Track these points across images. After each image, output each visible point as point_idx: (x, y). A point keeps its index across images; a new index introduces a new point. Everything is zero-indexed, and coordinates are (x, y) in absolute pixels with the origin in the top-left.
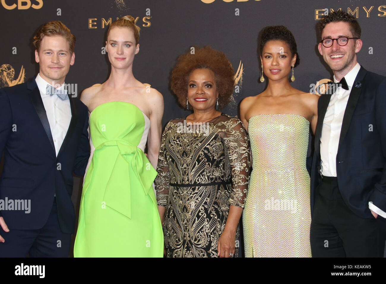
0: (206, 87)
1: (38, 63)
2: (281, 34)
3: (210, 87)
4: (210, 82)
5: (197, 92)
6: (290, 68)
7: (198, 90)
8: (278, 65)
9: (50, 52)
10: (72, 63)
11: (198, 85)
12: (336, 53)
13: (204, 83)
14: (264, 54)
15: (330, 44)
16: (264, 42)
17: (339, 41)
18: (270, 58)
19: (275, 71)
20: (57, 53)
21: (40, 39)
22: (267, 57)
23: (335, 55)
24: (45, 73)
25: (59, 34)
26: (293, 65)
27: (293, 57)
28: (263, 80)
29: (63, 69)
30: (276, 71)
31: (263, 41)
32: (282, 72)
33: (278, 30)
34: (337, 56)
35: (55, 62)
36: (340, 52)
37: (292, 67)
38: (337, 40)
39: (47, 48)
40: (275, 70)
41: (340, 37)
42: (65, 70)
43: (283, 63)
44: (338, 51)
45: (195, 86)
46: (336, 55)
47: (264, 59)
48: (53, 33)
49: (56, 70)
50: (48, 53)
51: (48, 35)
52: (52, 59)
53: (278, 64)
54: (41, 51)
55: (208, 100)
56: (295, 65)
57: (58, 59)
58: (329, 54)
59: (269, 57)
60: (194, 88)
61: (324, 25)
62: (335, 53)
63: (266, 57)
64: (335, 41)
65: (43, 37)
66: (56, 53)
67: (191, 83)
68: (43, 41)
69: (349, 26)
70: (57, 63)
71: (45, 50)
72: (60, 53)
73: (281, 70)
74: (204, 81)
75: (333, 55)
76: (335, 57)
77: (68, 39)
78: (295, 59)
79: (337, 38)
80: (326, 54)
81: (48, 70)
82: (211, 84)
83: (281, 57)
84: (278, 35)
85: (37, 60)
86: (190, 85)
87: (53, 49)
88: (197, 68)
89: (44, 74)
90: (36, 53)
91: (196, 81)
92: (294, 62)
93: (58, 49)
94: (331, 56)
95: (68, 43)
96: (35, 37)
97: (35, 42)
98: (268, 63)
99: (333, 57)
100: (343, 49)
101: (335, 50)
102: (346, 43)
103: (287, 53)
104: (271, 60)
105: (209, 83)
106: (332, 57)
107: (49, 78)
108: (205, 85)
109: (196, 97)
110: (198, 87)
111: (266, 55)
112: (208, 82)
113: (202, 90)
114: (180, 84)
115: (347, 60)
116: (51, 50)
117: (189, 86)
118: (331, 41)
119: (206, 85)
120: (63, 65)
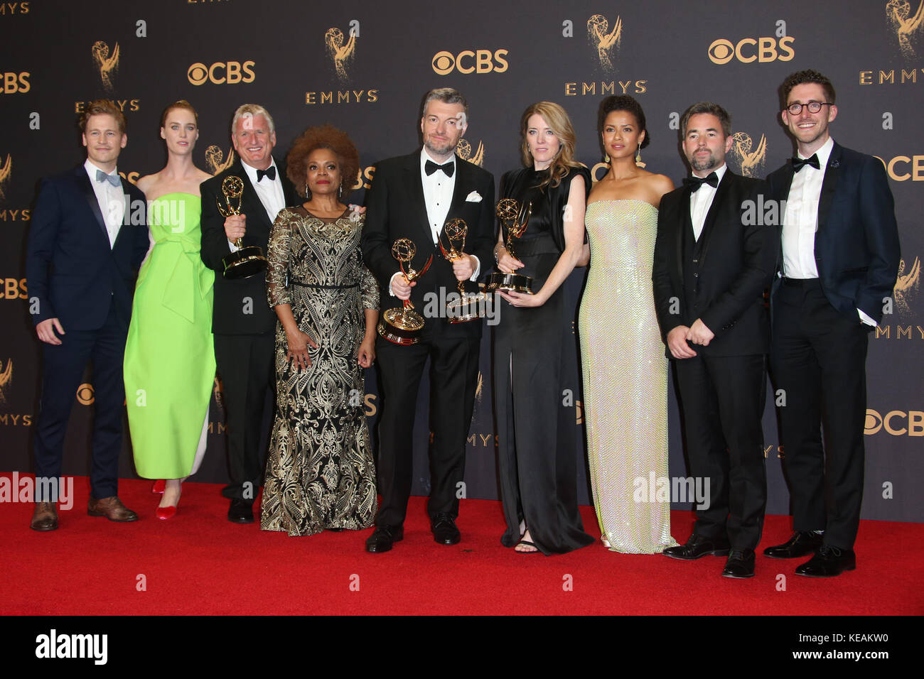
0: (329, 168)
1: (86, 147)
2: (627, 104)
5: (319, 173)
6: (635, 145)
9: (97, 132)
10: (124, 145)
15: (797, 110)
17: (809, 107)
20: (105, 133)
21: (86, 120)
22: (609, 130)
24: (93, 156)
25: (106, 112)
26: (640, 143)
27: (640, 132)
29: (112, 151)
31: (605, 113)
32: (626, 148)
34: (808, 125)
35: (102, 142)
36: (811, 120)
38: (807, 105)
39: (93, 128)
40: (618, 146)
42: (114, 153)
43: (628, 138)
46: (806, 124)
47: (606, 132)
48: (100, 111)
49: (104, 151)
50: (94, 133)
51: (94, 114)
52: (100, 139)
53: (621, 139)
54: (87, 133)
55: (331, 183)
56: (642, 144)
57: (106, 139)
58: (797, 123)
59: (611, 130)
62: (805, 122)
63: (607, 130)
64: (805, 107)
65: (89, 117)
66: (103, 133)
67: (311, 164)
68: (89, 122)
70: (104, 144)
71: (91, 131)
72: (108, 133)
73: (625, 146)
75: (803, 124)
76: (805, 126)
77: (117, 118)
78: (642, 135)
79: (807, 103)
80: (793, 123)
81: (95, 151)
82: (335, 165)
83: (625, 130)
85: (85, 144)
86: (311, 168)
87: (100, 129)
89: (91, 157)
90: (84, 136)
91: (317, 161)
92: (641, 140)
93: (106, 129)
94: (800, 125)
95: (117, 122)
96: (81, 118)
97: (81, 123)
98: (610, 138)
99: (802, 126)
100: (815, 117)
102: (819, 109)
103: (633, 126)
104: (613, 133)
105: (332, 163)
107: (97, 160)
109: (319, 180)
111: (607, 127)
115: (820, 131)
116: (97, 130)
117: (308, 169)
118: (799, 107)
119: (328, 166)
120: (112, 146)
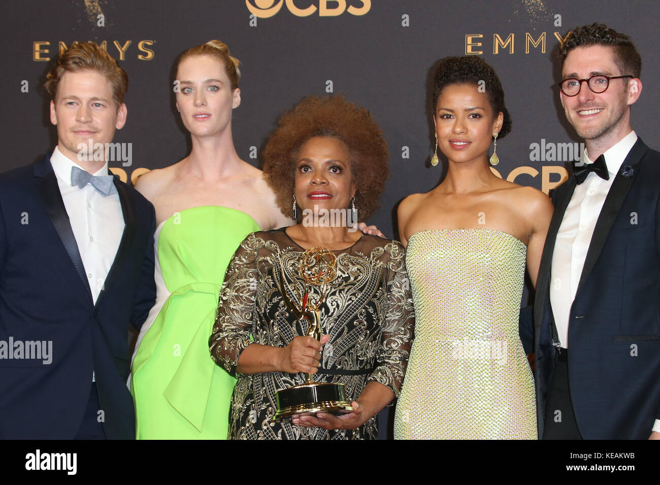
0: (331, 171)
2: (472, 72)
3: (338, 171)
4: (339, 161)
5: (313, 181)
6: (489, 139)
7: (314, 177)
8: (465, 132)
9: (74, 102)
10: (120, 125)
11: (315, 168)
12: (588, 107)
13: (328, 163)
14: (440, 110)
15: (575, 89)
16: (439, 87)
17: (592, 82)
18: (449, 119)
19: (458, 144)
20: (88, 104)
21: (57, 79)
22: (445, 117)
23: (585, 110)
24: (66, 142)
25: (92, 66)
26: (496, 134)
27: (495, 117)
28: (435, 161)
30: (462, 143)
31: (437, 87)
32: (474, 146)
33: (466, 63)
34: (590, 112)
35: (83, 119)
36: (594, 104)
37: (493, 138)
38: (588, 81)
39: (69, 94)
40: (460, 142)
41: (594, 75)
42: (103, 137)
43: (475, 129)
44: (590, 101)
45: (309, 170)
46: (588, 110)
47: (440, 120)
48: (81, 65)
49: (86, 135)
50: (71, 104)
51: (70, 70)
53: (465, 130)
54: (59, 102)
55: (333, 199)
56: (499, 134)
57: (89, 114)
58: (574, 109)
59: (449, 117)
60: (307, 173)
61: (565, 52)
62: (585, 107)
63: (442, 117)
64: (585, 83)
65: (63, 73)
67: (303, 162)
68: (62, 82)
69: (612, 54)
70: (87, 123)
71: (65, 98)
73: (471, 143)
74: (327, 160)
75: (583, 110)
76: (586, 113)
77: (111, 77)
78: (500, 121)
79: (588, 78)
80: (570, 109)
81: (70, 135)
82: (342, 166)
83: (471, 117)
84: (467, 74)
85: (54, 120)
86: (301, 168)
88: (314, 136)
90: (52, 106)
91: (312, 158)
92: (497, 129)
93: (90, 95)
94: (580, 111)
95: (109, 84)
96: (49, 75)
98: (445, 128)
99: (583, 113)
100: (601, 99)
101: (585, 101)
102: (606, 87)
103: (484, 109)
104: (452, 121)
105: (338, 163)
106: (580, 113)
108: (328, 167)
109: (312, 191)
110: (316, 170)
111: (442, 112)
112: (336, 161)
113: (323, 177)
114: (281, 166)
115: (610, 120)
116: (76, 97)
117: (298, 170)
118: (577, 84)
119: (331, 168)
